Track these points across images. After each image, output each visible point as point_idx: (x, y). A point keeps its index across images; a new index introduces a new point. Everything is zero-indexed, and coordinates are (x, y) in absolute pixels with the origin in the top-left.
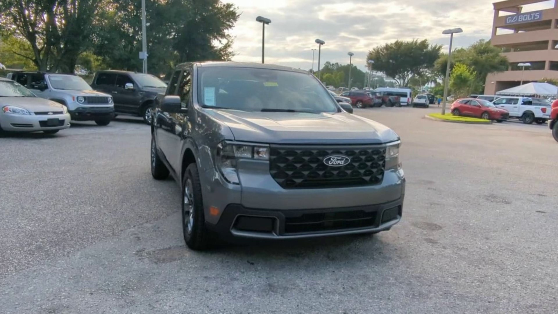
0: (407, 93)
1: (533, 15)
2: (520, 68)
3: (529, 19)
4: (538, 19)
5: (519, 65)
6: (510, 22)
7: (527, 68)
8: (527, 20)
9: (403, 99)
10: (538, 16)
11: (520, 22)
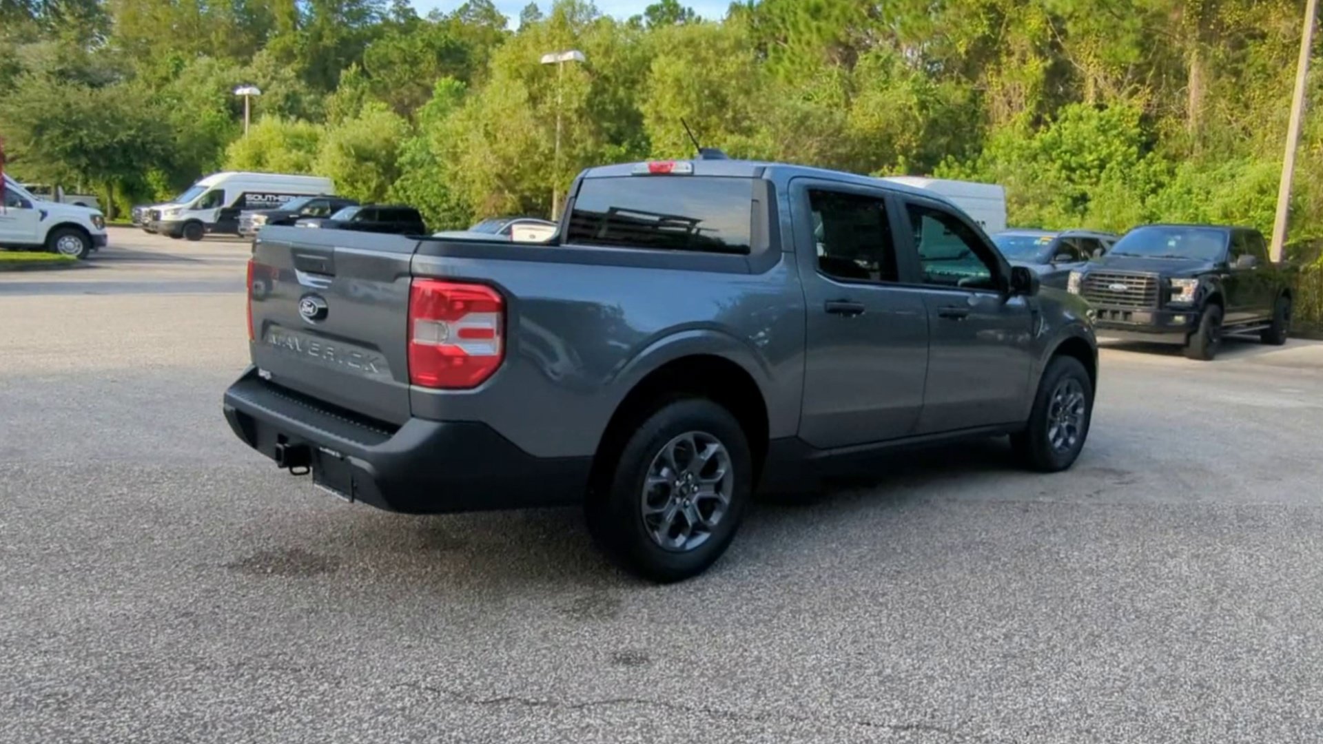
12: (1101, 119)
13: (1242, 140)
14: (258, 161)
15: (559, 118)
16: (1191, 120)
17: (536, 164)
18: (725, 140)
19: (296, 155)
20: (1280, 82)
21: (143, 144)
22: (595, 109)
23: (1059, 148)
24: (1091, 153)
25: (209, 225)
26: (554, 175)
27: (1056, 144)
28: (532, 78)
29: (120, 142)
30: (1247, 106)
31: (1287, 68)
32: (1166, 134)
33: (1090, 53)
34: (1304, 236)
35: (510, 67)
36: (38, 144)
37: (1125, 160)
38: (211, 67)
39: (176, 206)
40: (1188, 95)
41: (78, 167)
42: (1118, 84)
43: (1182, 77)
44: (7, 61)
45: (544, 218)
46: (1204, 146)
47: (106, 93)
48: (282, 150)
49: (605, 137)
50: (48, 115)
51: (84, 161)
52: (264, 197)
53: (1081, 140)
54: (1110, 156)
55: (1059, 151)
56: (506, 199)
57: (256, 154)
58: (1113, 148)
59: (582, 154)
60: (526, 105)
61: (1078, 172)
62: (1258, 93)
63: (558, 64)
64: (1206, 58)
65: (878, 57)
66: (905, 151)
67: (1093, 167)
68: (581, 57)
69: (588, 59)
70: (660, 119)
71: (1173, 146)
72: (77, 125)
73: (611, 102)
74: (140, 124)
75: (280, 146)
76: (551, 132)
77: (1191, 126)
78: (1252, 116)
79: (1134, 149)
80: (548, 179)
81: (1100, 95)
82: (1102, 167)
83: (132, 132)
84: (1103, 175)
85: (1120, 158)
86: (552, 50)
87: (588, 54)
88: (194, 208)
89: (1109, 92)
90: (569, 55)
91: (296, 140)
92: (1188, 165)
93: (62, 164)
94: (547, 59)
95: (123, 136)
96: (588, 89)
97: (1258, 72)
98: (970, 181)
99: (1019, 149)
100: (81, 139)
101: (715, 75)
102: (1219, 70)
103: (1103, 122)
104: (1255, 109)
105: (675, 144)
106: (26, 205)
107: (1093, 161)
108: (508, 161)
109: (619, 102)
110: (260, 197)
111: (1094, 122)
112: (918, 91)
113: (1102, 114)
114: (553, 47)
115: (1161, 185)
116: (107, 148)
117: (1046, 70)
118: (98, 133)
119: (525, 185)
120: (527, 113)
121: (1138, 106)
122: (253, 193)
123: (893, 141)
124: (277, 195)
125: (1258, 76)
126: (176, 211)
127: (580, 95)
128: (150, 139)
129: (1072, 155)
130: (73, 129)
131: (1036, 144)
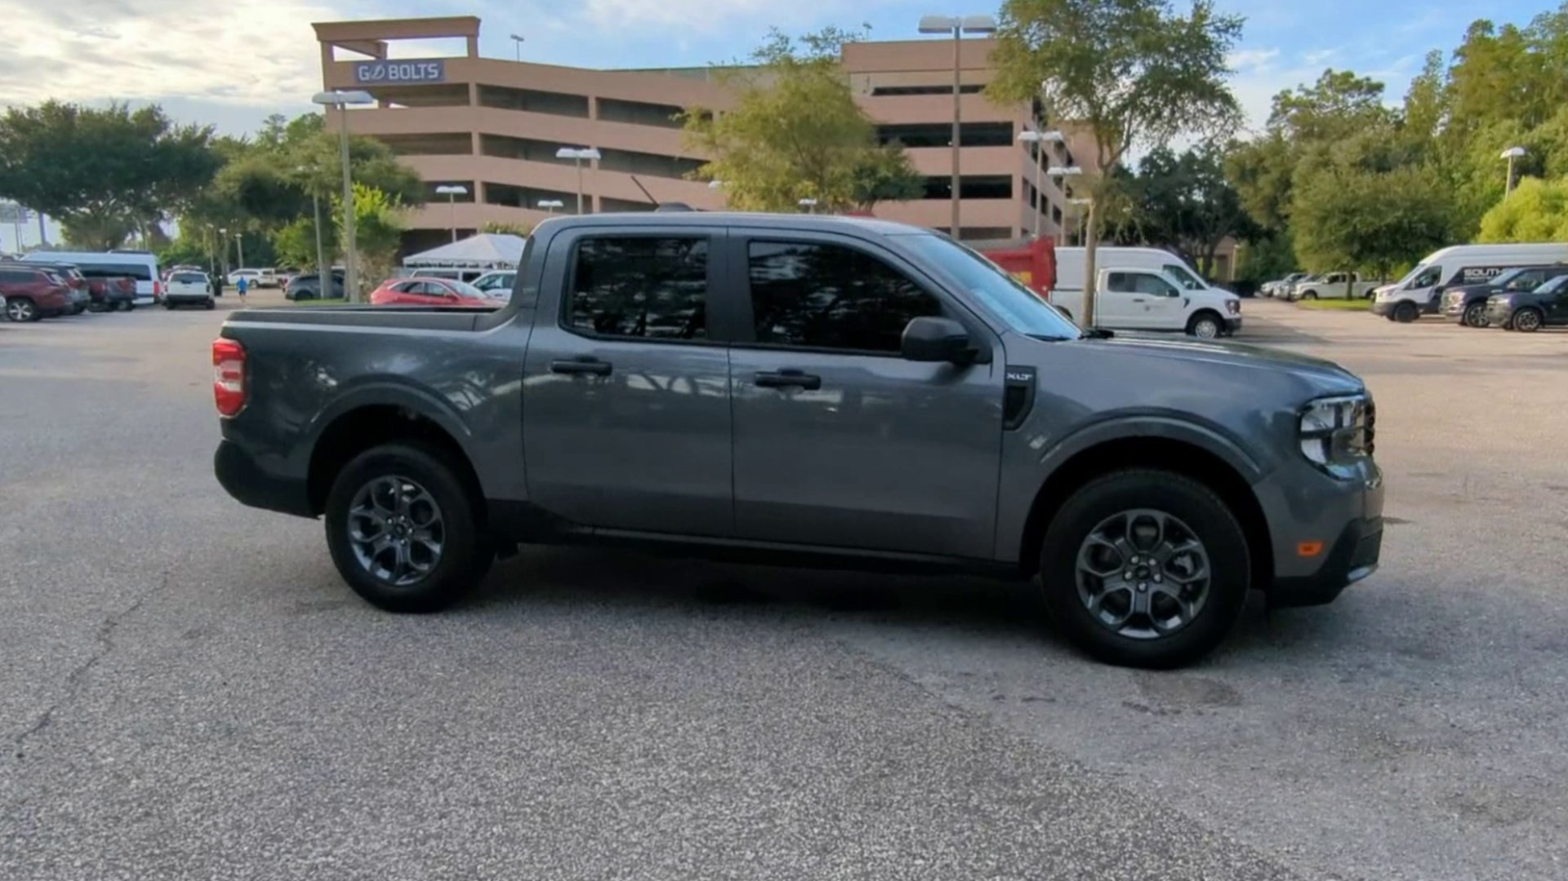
0: (146, 267)
1: (422, 66)
2: (444, 198)
3: (415, 77)
4: (434, 79)
5: (441, 189)
6: (367, 78)
7: (459, 198)
8: (410, 79)
9: (142, 287)
10: (436, 72)
11: (393, 81)
14: (1508, 230)
19: (1547, 220)
21: (1410, 223)
25: (1421, 306)
29: (1387, 226)
36: (1320, 234)
38: (1511, 130)
39: (1392, 287)
41: (1351, 254)
44: (1321, 159)
47: (1390, 177)
48: (1534, 215)
50: (1329, 206)
51: (1356, 247)
52: (1485, 271)
57: (1507, 222)
72: (1353, 212)
74: (1408, 204)
75: (1535, 209)
83: (1400, 213)
88: (1408, 288)
91: (1555, 201)
93: (1337, 253)
95: (1390, 219)
100: (1355, 227)
106: (1174, 293)
110: (1481, 272)
116: (1376, 232)
118: (1370, 219)
122: (1472, 268)
124: (1501, 268)
126: (1390, 293)
128: (1416, 218)
130: (1349, 217)
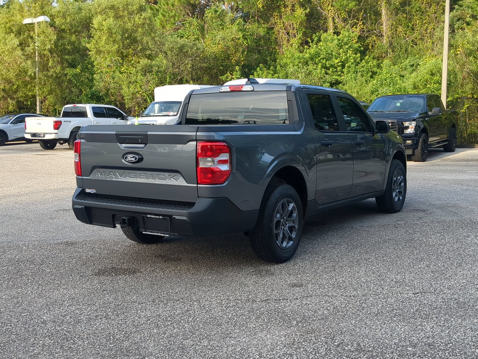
12: (339, 40)
13: (412, 47)
15: (37, 54)
16: (385, 38)
17: (26, 81)
18: (139, 62)
20: (429, 16)
22: (60, 48)
23: (319, 57)
24: (336, 59)
26: (37, 88)
27: (317, 55)
28: (19, 33)
30: (413, 29)
31: (431, 8)
32: (372, 46)
33: (329, 4)
34: (456, 96)
35: (5, 27)
37: (355, 61)
40: (382, 25)
42: (345, 20)
43: (378, 14)
45: (33, 113)
46: (393, 51)
49: (66, 64)
53: (329, 52)
54: (347, 60)
55: (319, 58)
56: (9, 103)
58: (348, 55)
59: (54, 75)
60: (18, 48)
61: (331, 69)
62: (418, 22)
63: (35, 23)
64: (390, 5)
65: (216, 11)
66: (238, 63)
67: (339, 66)
68: (48, 19)
69: (52, 20)
70: (99, 52)
71: (376, 52)
73: (68, 44)
76: (34, 62)
77: (385, 40)
78: (416, 34)
79: (359, 55)
80: (33, 90)
81: (336, 28)
82: (343, 66)
84: (345, 70)
85: (352, 61)
86: (30, 16)
87: (52, 17)
89: (340, 25)
90: (41, 19)
92: (386, 62)
94: (27, 21)
96: (54, 38)
97: (417, 11)
98: (274, 78)
99: (298, 58)
101: (129, 26)
102: (397, 11)
103: (340, 42)
104: (417, 30)
105: (108, 66)
107: (338, 63)
108: (9, 82)
109: (73, 43)
111: (336, 42)
112: (241, 30)
113: (339, 37)
114: (32, 13)
115: (374, 73)
117: (306, 15)
119: (20, 94)
120: (19, 52)
121: (357, 32)
123: (231, 58)
125: (417, 13)
127: (50, 41)
129: (326, 61)
131: (307, 55)
